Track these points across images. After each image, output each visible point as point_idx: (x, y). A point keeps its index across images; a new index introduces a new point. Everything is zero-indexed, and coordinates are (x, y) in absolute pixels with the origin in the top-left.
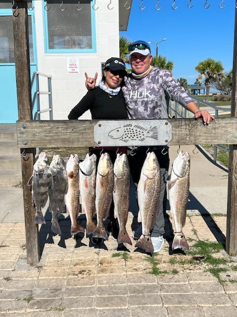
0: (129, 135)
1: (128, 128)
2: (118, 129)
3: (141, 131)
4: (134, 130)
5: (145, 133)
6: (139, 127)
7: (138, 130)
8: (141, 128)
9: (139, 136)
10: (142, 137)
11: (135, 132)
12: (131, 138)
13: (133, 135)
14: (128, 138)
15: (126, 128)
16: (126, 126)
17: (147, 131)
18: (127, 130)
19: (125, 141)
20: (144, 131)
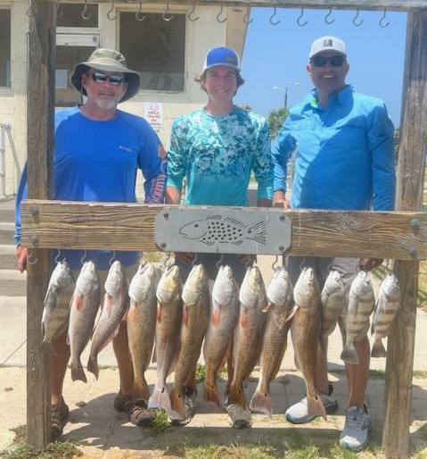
0: (216, 234)
1: (215, 221)
2: (197, 223)
3: (238, 228)
4: (225, 226)
5: (245, 232)
6: (234, 221)
7: (233, 225)
8: (237, 223)
9: (233, 236)
10: (239, 238)
11: (226, 229)
12: (219, 238)
13: (222, 234)
14: (213, 239)
15: (210, 221)
16: (212, 218)
17: (247, 229)
18: (212, 226)
19: (208, 243)
20: (242, 228)
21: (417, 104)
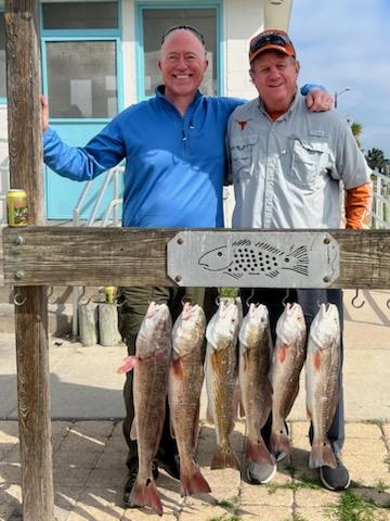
0: (245, 265)
5: (280, 260)
6: (266, 247)
7: (265, 252)
8: (272, 249)
9: (265, 267)
11: (257, 257)
12: (249, 269)
13: (252, 264)
14: (240, 270)
15: (238, 248)
16: (239, 244)
18: (239, 254)
20: (276, 256)
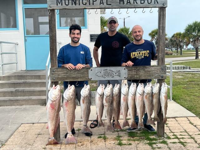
2: (100, 72)
3: (112, 73)
4: (109, 72)
6: (111, 71)
10: (113, 76)
13: (108, 75)
14: (105, 76)
16: (105, 70)
17: (115, 73)
18: (105, 73)
19: (104, 78)
21: (162, 34)
